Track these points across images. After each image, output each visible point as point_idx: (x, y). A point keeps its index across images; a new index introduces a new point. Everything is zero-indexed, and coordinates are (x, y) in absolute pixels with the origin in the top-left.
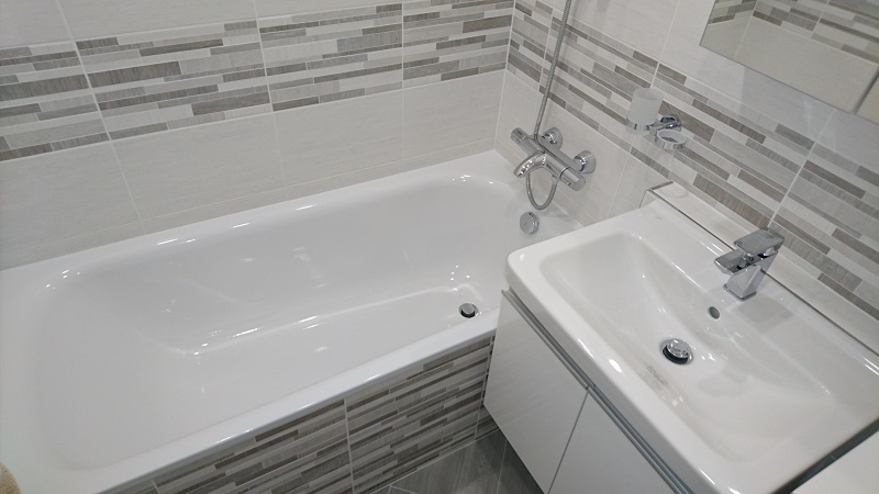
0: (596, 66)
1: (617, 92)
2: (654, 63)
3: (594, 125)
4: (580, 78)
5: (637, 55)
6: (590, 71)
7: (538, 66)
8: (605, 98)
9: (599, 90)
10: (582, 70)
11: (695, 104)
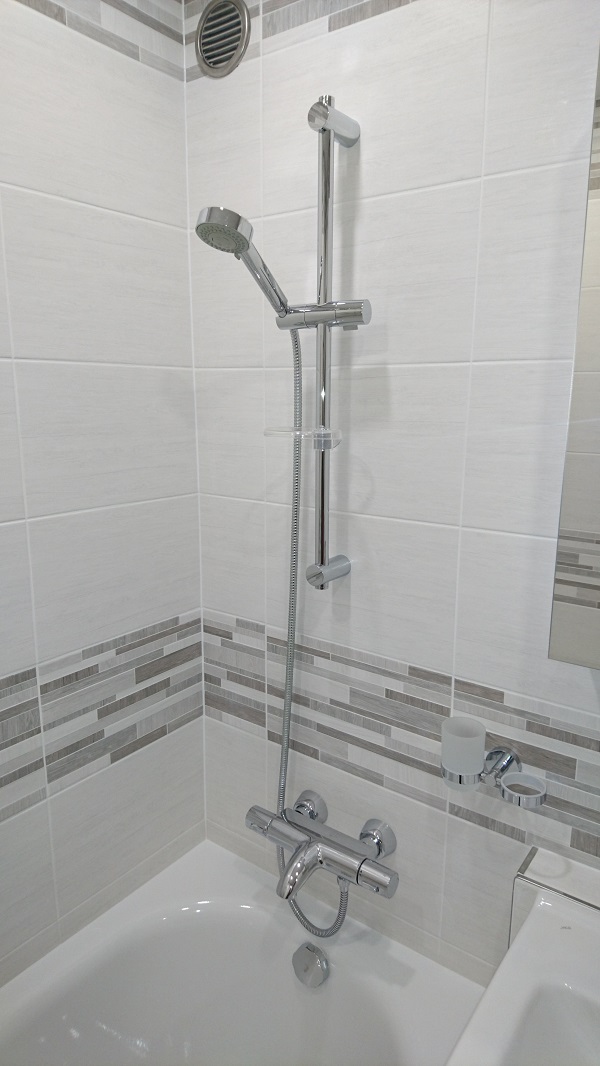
0: (354, 693)
1: (398, 725)
2: (446, 680)
3: (378, 780)
4: (333, 713)
5: (414, 671)
6: (347, 701)
7: (258, 704)
8: (382, 737)
9: (367, 725)
10: (332, 701)
11: (530, 727)
